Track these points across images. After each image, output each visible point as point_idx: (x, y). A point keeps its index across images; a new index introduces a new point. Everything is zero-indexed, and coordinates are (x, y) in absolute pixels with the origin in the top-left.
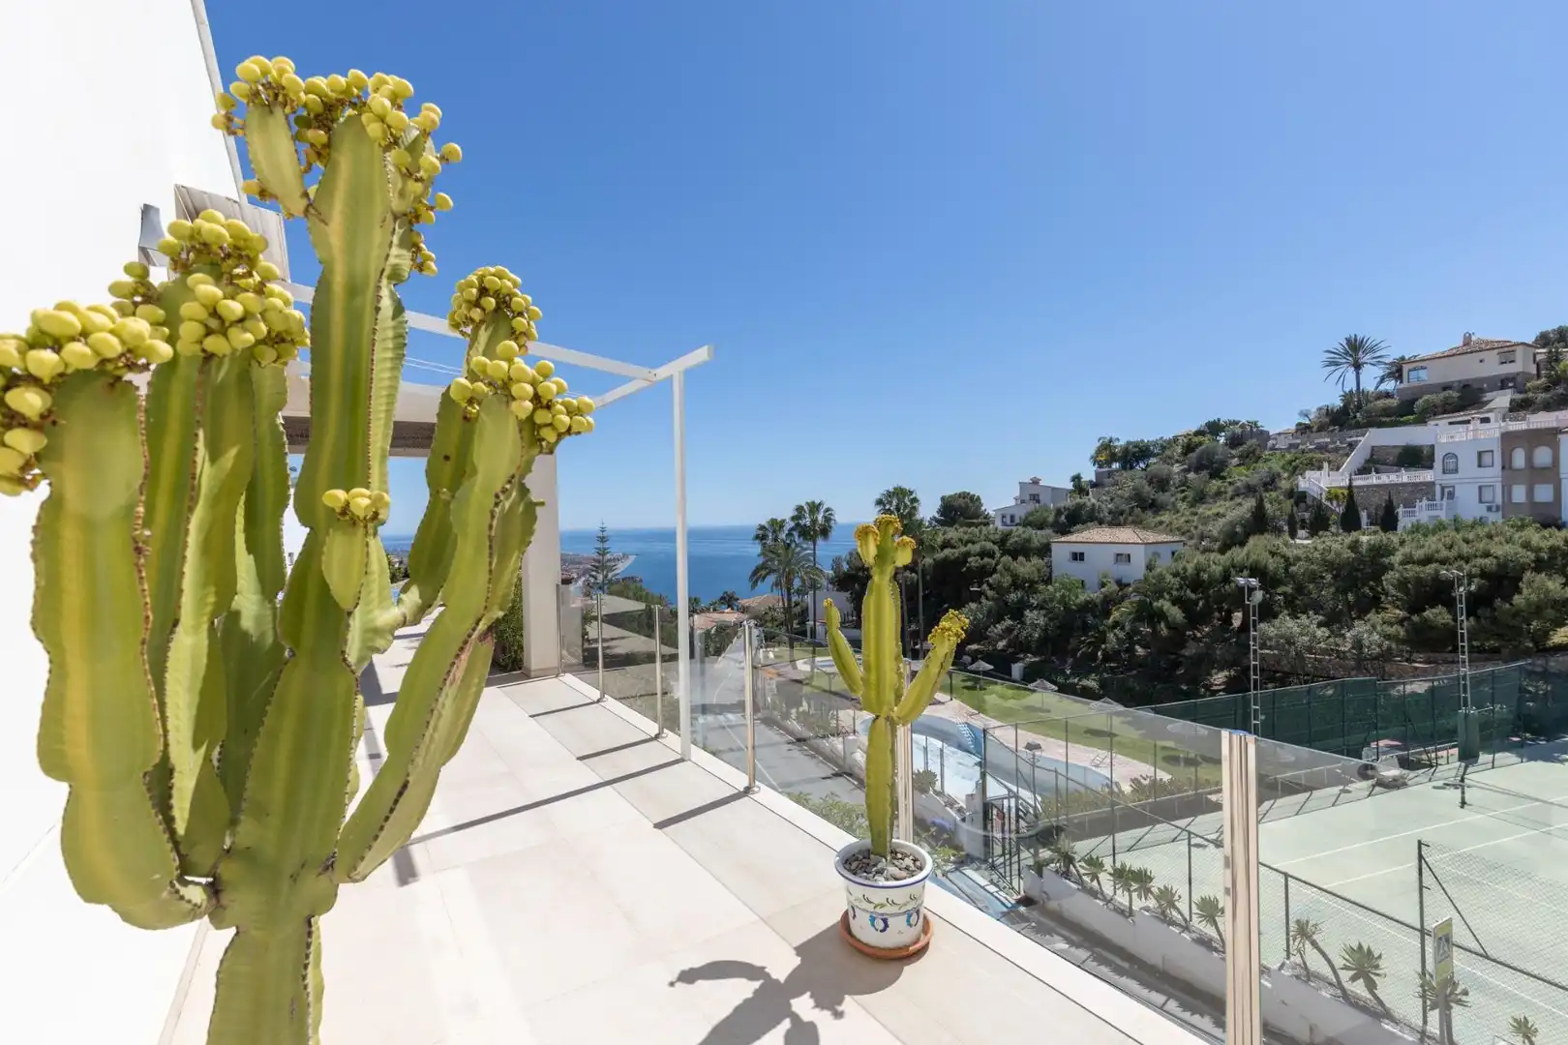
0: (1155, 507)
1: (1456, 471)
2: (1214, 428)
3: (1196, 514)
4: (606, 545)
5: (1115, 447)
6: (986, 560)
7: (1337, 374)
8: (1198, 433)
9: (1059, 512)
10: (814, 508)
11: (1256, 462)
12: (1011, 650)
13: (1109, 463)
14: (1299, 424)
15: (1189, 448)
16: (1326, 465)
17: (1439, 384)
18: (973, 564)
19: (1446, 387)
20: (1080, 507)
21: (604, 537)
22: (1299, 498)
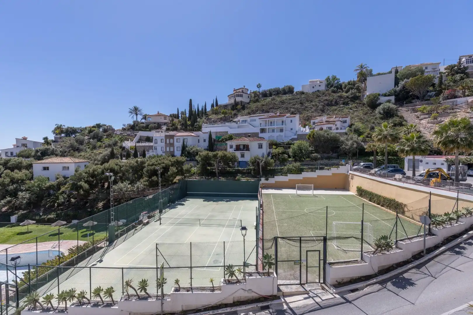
0: (78, 150)
1: (157, 143)
2: (99, 126)
3: (93, 153)
5: (63, 128)
7: (132, 116)
8: (93, 127)
9: (37, 151)
11: (111, 137)
12: (10, 210)
13: (60, 134)
14: (123, 128)
15: (90, 131)
16: (130, 140)
17: (153, 122)
19: (155, 123)
20: (47, 149)
22: (123, 148)
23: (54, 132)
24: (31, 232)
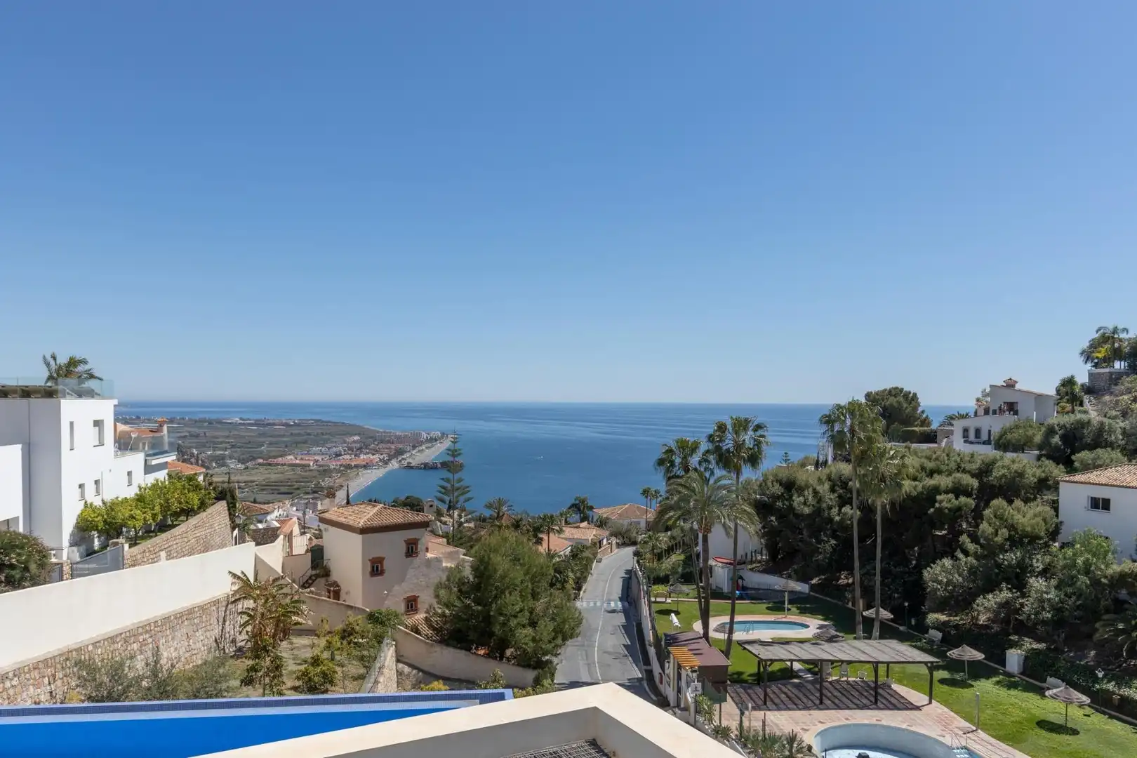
4: (457, 461)
5: (1121, 340)
6: (963, 499)
9: (1049, 431)
10: (740, 425)
13: (1108, 360)
18: (945, 504)
21: (456, 451)
23: (1087, 355)
24: (1075, 732)
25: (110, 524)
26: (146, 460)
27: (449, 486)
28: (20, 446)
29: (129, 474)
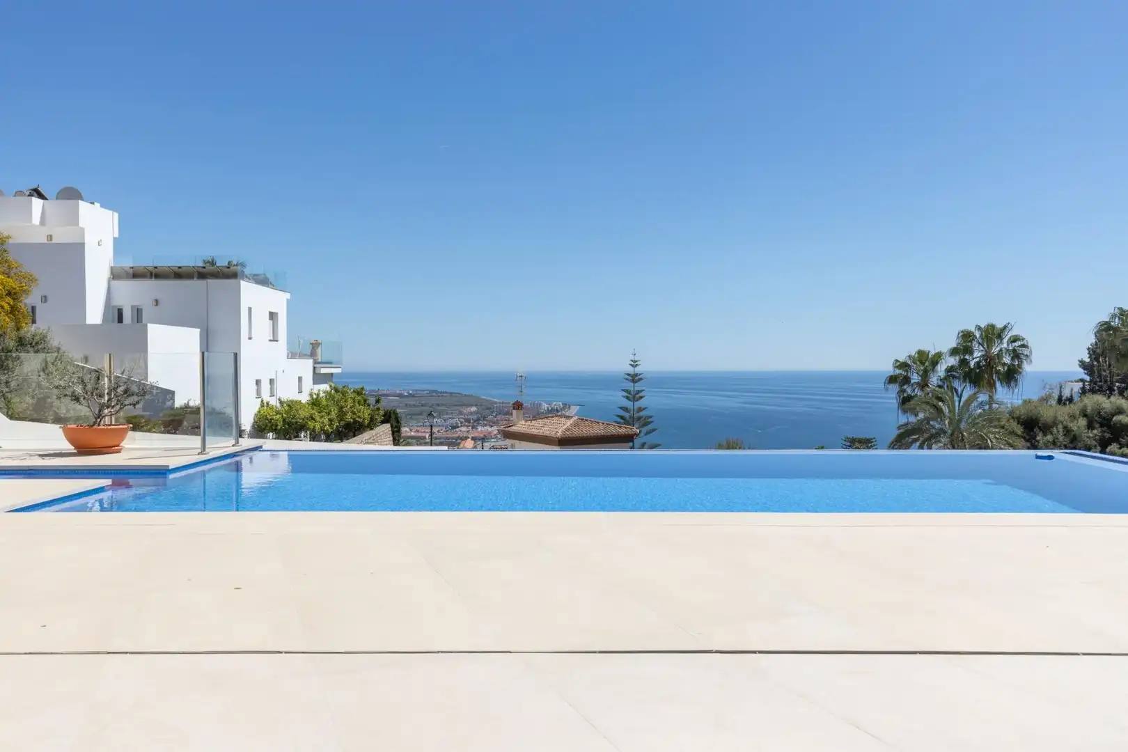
4: (638, 386)
10: (992, 334)
21: (636, 375)
25: (290, 424)
26: (314, 368)
27: (626, 415)
28: (198, 331)
29: (300, 379)
